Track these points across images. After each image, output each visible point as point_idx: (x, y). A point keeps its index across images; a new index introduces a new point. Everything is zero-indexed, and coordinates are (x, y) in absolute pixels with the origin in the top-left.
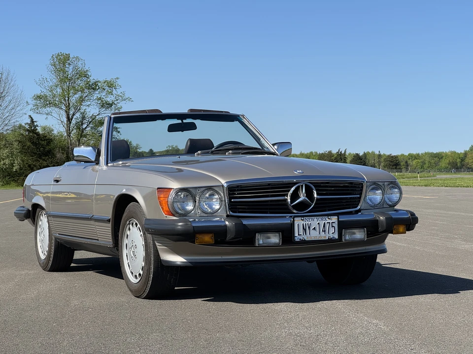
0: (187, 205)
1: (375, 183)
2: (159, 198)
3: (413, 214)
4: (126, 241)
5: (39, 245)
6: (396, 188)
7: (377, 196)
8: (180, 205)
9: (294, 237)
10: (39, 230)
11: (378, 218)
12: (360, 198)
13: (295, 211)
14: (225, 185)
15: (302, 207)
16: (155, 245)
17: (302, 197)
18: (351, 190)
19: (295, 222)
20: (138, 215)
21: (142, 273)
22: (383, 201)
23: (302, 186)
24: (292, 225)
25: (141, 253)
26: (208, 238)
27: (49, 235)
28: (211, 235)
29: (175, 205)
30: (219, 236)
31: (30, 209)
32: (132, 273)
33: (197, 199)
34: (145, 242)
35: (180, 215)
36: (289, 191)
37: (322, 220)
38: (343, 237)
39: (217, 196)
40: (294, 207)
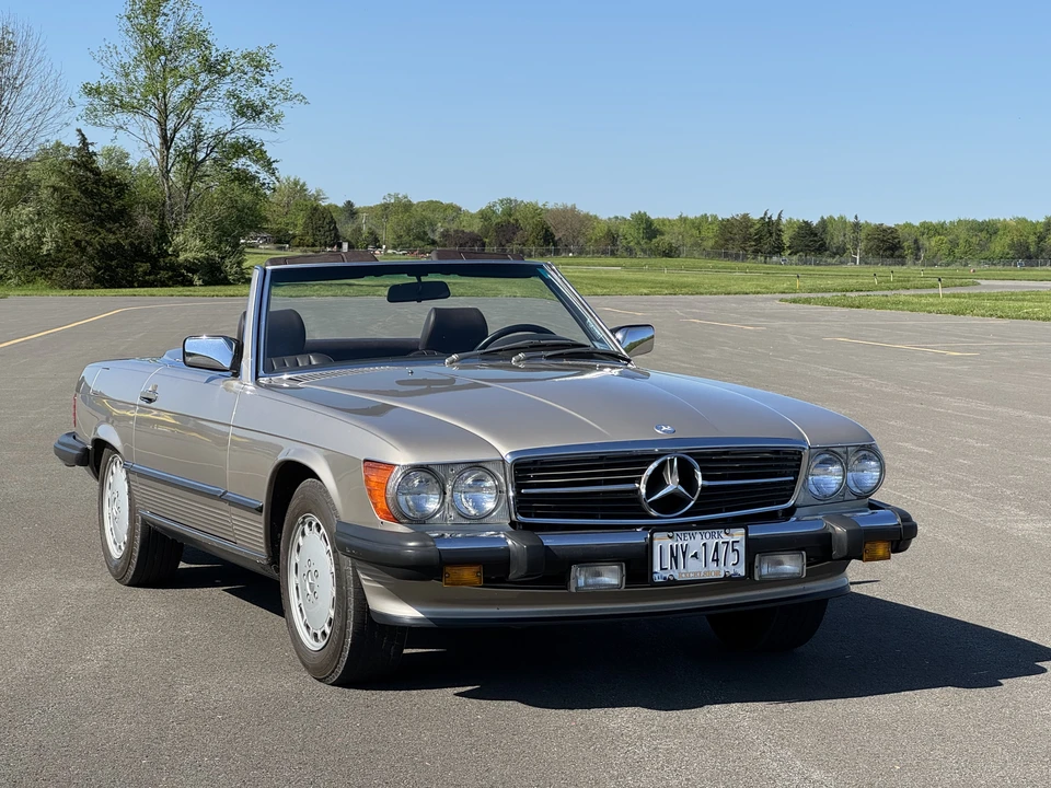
0: (427, 500)
1: (827, 450)
2: (368, 480)
3: (906, 518)
4: (295, 558)
5: (108, 526)
6: (871, 460)
7: (832, 478)
8: (413, 500)
9: (653, 573)
10: (108, 494)
11: (831, 531)
12: (795, 482)
13: (654, 513)
14: (509, 459)
15: (671, 503)
16: (356, 577)
17: (672, 484)
18: (777, 467)
19: (655, 542)
20: (320, 506)
21: (328, 631)
22: (844, 486)
23: (672, 461)
24: (649, 548)
25: (328, 591)
26: (468, 574)
27: (130, 510)
28: (475, 569)
29: (402, 499)
30: (494, 568)
31: (90, 447)
32: (308, 627)
33: (449, 487)
34: (336, 570)
35: (411, 522)
36: (643, 471)
37: (712, 536)
38: (756, 571)
39: (489, 483)
40: (654, 505)
